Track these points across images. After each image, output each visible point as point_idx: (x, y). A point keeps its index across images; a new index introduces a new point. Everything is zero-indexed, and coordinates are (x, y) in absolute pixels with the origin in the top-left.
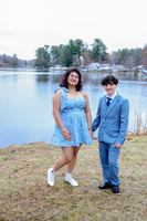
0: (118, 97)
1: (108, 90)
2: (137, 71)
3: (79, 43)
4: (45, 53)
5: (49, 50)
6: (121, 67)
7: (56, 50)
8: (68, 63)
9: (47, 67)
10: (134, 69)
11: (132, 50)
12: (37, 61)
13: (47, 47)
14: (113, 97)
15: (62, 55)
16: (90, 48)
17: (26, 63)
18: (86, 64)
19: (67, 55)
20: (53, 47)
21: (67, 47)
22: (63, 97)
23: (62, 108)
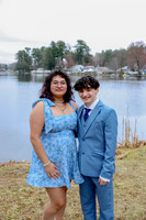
0: (100, 106)
1: (84, 98)
2: (122, 73)
3: (62, 44)
4: (26, 55)
5: (30, 53)
6: (105, 69)
7: (37, 53)
8: (51, 66)
9: (29, 70)
10: (119, 70)
11: (116, 51)
12: (18, 64)
13: (28, 49)
14: (92, 107)
15: (44, 58)
16: (73, 50)
17: (6, 67)
18: (70, 66)
19: (49, 57)
20: (34, 49)
21: (49, 49)
22: (47, 114)
23: (47, 131)
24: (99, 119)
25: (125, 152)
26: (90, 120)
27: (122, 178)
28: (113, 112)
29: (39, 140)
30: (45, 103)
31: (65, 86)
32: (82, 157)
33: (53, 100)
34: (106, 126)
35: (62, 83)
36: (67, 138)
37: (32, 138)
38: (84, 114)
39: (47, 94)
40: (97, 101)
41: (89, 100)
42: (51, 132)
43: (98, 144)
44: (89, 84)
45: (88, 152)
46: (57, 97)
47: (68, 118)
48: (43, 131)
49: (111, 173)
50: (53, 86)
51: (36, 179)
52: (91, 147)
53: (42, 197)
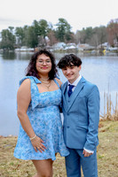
0: (83, 82)
1: (67, 75)
2: (102, 49)
3: (44, 23)
4: (10, 34)
5: (14, 32)
6: (86, 46)
7: (20, 31)
8: (34, 44)
9: (13, 48)
10: (99, 46)
11: (96, 28)
12: (2, 43)
13: (11, 28)
14: (75, 84)
15: (28, 36)
16: (55, 28)
18: (52, 44)
19: (32, 35)
20: (18, 28)
21: (32, 27)
22: (33, 90)
23: (33, 107)
24: (83, 94)
25: (107, 125)
26: (74, 96)
27: (105, 149)
28: (95, 87)
29: (26, 115)
30: (31, 80)
31: (50, 64)
32: (67, 130)
33: (38, 78)
34: (89, 101)
35: (47, 61)
36: (52, 113)
37: (19, 113)
38: (68, 90)
39: (33, 71)
40: (80, 78)
41: (72, 77)
42: (37, 107)
43: (81, 118)
44: (72, 62)
45: (73, 126)
46: (42, 74)
47: (53, 94)
48: (29, 107)
49: (94, 145)
50: (38, 64)
51: (22, 152)
52: (76, 121)
53: (29, 169)
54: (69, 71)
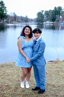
3: (60, 8)
4: (42, 14)
5: (44, 13)
7: (47, 13)
8: (53, 20)
9: (42, 22)
12: (37, 19)
13: (43, 11)
15: (50, 15)
17: (32, 20)
18: (63, 20)
19: (53, 15)
20: (46, 11)
21: (53, 11)
30: (22, 38)
31: (30, 31)
40: (40, 38)
42: (24, 48)
54: (36, 34)
